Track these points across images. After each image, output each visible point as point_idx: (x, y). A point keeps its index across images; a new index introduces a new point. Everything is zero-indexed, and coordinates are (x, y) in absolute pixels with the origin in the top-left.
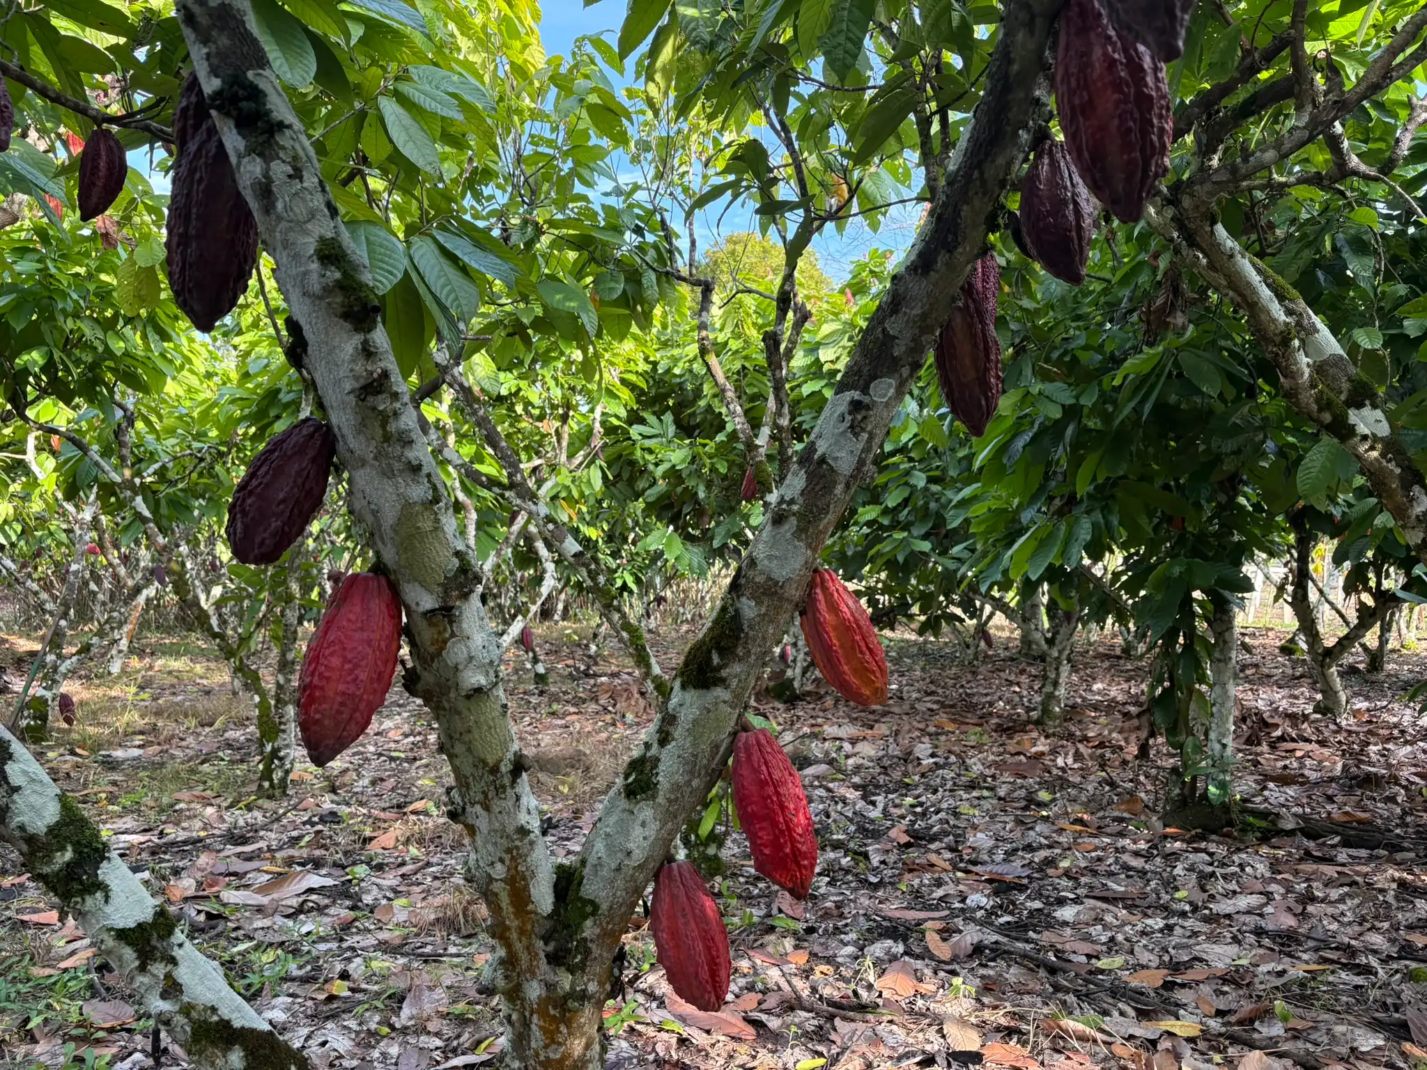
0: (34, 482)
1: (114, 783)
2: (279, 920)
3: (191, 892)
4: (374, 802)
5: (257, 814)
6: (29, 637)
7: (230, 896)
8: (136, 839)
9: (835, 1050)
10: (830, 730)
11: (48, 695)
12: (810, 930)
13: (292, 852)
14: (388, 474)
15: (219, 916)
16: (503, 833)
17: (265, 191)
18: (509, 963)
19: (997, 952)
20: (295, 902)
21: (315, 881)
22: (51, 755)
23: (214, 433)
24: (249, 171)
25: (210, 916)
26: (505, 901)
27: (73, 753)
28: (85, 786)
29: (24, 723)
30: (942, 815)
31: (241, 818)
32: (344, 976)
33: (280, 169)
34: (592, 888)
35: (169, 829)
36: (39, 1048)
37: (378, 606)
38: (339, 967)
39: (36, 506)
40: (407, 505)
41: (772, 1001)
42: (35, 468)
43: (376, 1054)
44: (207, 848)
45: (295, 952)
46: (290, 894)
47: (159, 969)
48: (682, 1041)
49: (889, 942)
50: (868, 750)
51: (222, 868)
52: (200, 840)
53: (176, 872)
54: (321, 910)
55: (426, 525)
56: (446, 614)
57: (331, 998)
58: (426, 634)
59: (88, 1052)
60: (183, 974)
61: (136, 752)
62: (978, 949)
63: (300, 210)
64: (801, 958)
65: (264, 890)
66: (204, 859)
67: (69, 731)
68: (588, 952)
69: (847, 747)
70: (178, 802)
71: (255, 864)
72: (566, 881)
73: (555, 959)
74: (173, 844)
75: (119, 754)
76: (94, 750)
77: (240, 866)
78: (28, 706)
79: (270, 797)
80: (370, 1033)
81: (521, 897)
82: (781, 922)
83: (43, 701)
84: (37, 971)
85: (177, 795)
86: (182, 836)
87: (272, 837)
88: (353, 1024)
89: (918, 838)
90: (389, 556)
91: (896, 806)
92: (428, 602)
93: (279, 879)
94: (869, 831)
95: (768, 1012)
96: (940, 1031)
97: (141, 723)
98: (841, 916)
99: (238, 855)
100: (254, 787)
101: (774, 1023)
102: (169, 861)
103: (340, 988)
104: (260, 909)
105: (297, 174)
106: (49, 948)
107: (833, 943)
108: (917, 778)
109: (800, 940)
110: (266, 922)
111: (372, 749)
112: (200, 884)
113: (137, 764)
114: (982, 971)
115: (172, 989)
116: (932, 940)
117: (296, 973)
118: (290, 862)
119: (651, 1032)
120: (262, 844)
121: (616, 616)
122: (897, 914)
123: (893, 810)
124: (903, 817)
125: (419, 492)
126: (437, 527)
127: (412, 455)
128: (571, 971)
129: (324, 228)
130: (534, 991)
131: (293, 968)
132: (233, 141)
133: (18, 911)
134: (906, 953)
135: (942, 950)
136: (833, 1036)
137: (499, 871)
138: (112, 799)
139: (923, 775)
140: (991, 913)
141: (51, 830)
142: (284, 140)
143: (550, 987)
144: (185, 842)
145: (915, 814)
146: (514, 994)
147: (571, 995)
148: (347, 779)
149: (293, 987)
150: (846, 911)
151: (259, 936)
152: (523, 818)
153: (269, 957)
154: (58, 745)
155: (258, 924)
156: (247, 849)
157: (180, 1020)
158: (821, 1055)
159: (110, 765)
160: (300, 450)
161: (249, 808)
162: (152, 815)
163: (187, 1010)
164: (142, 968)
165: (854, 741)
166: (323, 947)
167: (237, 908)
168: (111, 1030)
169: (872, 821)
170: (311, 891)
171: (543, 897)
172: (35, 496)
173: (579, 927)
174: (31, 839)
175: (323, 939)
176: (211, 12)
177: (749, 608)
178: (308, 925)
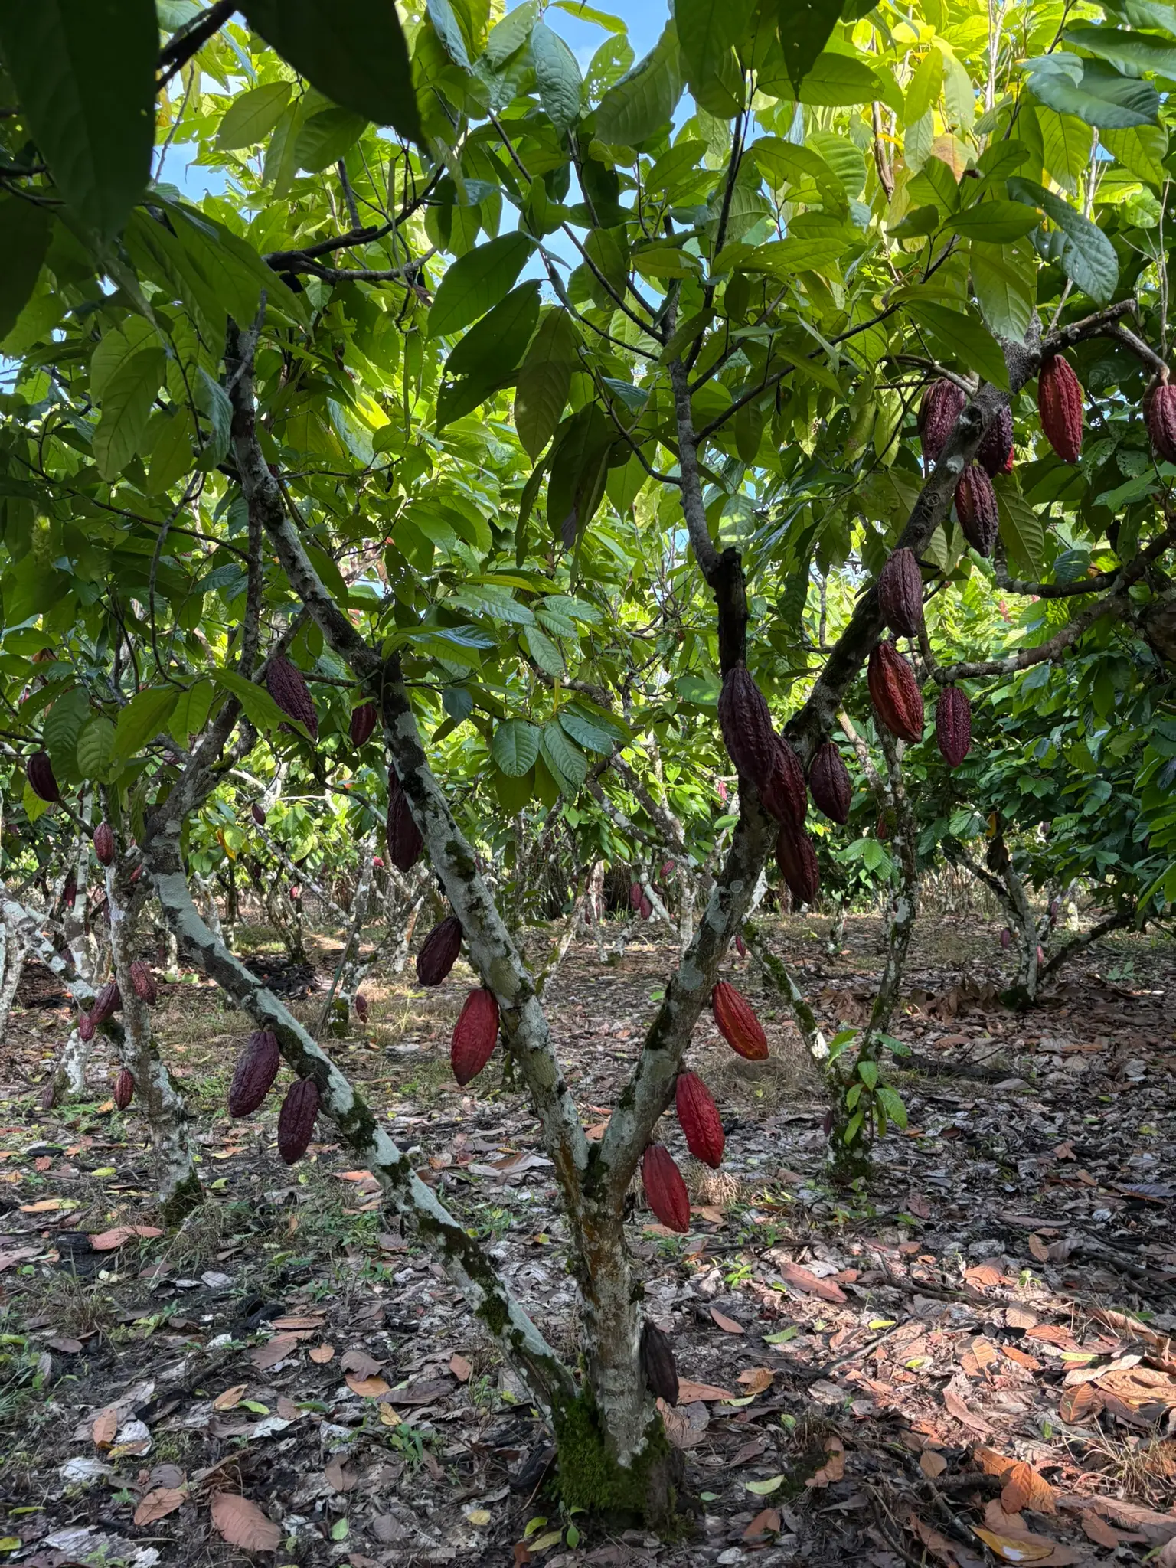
0: (331, 817)
1: (397, 1074)
2: (508, 1188)
3: (448, 1164)
4: (594, 1098)
5: (501, 1104)
6: (331, 934)
7: (476, 1168)
8: (413, 1120)
9: (906, 1316)
10: (1047, 1043)
11: (348, 997)
12: (929, 1227)
13: (522, 1137)
14: (485, 944)
15: (466, 1182)
16: (555, 1122)
17: (424, 825)
18: (567, 1195)
19: (1094, 1259)
20: (520, 1176)
21: (537, 1161)
22: (352, 1048)
23: (462, 772)
24: (417, 815)
25: (460, 1182)
26: (561, 1159)
27: (367, 1047)
28: (376, 1075)
29: (331, 1020)
30: (1118, 1134)
31: (487, 1106)
32: (548, 1231)
33: (429, 814)
34: (606, 1156)
35: (435, 1114)
36: (350, 1260)
37: (485, 1007)
38: (545, 1225)
39: (334, 836)
40: (494, 958)
41: (867, 1278)
42: (331, 805)
43: (563, 1284)
44: (461, 1130)
45: (516, 1213)
46: (517, 1170)
47: (402, 1188)
48: (785, 1298)
49: (994, 1242)
50: (1078, 1064)
51: (470, 1147)
52: (456, 1124)
53: (439, 1148)
54: (538, 1183)
55: (504, 967)
56: (517, 1010)
57: (536, 1245)
58: (510, 1020)
59: (379, 1265)
60: (414, 1192)
61: (413, 1047)
62: (1075, 1255)
63: (438, 831)
64: (912, 1248)
65: (498, 1165)
66: (459, 1139)
67: (364, 1028)
68: (605, 1192)
69: (1057, 1060)
70: (443, 1091)
71: (495, 1145)
72: (594, 1152)
73: (588, 1193)
74: (438, 1125)
75: (401, 1048)
76: (382, 1045)
77: (483, 1146)
78: (332, 1006)
79: (512, 1091)
80: (560, 1270)
81: (569, 1159)
82: (907, 1218)
83: (344, 1002)
84: (347, 1211)
85: (443, 1086)
86: (445, 1120)
87: (509, 1124)
88: (549, 1263)
89: (1083, 1154)
90: (489, 981)
91: (1075, 1123)
92: (508, 1005)
93: (511, 1158)
94: (1035, 1144)
95: (863, 1285)
96: (1004, 1313)
97: (419, 1020)
98: (964, 1217)
99: (484, 1138)
100: (499, 1082)
101: (862, 1292)
102: (436, 1139)
103: (543, 1239)
104: (495, 1180)
105: (436, 816)
106: (354, 1196)
107: (944, 1239)
108: (1115, 1096)
109: (915, 1234)
110: (499, 1190)
111: (601, 1048)
112: (455, 1158)
113: (415, 1058)
114: (1069, 1272)
115: (409, 1199)
116: (1034, 1241)
117: (516, 1226)
118: (520, 1145)
119: (762, 1289)
120: (502, 1130)
121: (758, 950)
122: (1016, 1220)
123: (1071, 1127)
124: (1078, 1134)
125: (500, 951)
126: (510, 968)
127: (495, 934)
128: (597, 1201)
129: (448, 837)
130: (580, 1212)
131: (514, 1222)
132: (411, 803)
133: (335, 1170)
134: (1007, 1252)
135: (1041, 1252)
136: (909, 1307)
137: (556, 1144)
138: (396, 1087)
139: (1123, 1093)
140: (1111, 1226)
141: (350, 1111)
142: (431, 800)
143: (587, 1209)
144: (446, 1125)
145: (1090, 1132)
146: (572, 1213)
147: (598, 1214)
148: (574, 1077)
149: (512, 1235)
150: (969, 1213)
151: (493, 1198)
152: (566, 1116)
153: (498, 1214)
154: (357, 1039)
155: (493, 1190)
156: (491, 1133)
157: (413, 1216)
158: (893, 1318)
159: (394, 1058)
160: (446, 933)
161: (495, 1099)
162: (424, 1102)
163: (417, 1211)
164: (395, 1187)
165: (1065, 1056)
166: (536, 1210)
167: (479, 1177)
168: (393, 1253)
169: (1044, 1136)
170: (533, 1168)
171: (581, 1160)
172: (333, 829)
173: (600, 1178)
174: (341, 1116)
175: (537, 1205)
176: (399, 742)
177: (675, 1006)
178: (525, 1195)
